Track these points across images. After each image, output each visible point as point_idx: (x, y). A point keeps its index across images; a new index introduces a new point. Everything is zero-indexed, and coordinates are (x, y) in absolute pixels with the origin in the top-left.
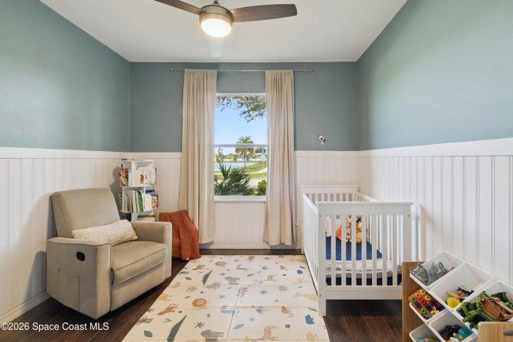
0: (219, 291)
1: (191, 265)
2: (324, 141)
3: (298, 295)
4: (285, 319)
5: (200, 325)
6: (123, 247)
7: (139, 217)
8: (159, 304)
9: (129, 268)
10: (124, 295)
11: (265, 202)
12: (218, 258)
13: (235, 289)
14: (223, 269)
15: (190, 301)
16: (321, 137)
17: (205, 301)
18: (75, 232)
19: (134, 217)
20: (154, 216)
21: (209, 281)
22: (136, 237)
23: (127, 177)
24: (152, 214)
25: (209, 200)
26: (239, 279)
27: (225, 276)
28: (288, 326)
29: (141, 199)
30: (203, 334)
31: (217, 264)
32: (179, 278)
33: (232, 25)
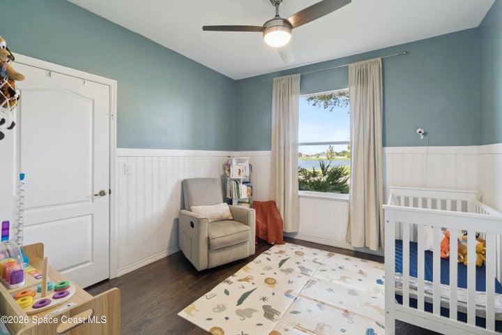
0: (290, 277)
1: (275, 249)
2: (425, 134)
3: (367, 304)
4: (343, 322)
5: (264, 299)
6: (220, 223)
7: (239, 202)
8: (241, 273)
9: (220, 239)
10: (218, 259)
11: (348, 201)
12: (299, 248)
13: (305, 279)
14: (299, 259)
15: (264, 277)
16: (419, 130)
17: (275, 281)
18: (193, 207)
19: (235, 202)
20: (249, 203)
21: (284, 266)
22: (231, 218)
23: (229, 171)
24: (248, 201)
25: (293, 194)
26: (311, 271)
27: (300, 265)
28: (343, 331)
29: (238, 188)
30: (264, 307)
31: (296, 253)
32: (262, 257)
33: (291, 32)
